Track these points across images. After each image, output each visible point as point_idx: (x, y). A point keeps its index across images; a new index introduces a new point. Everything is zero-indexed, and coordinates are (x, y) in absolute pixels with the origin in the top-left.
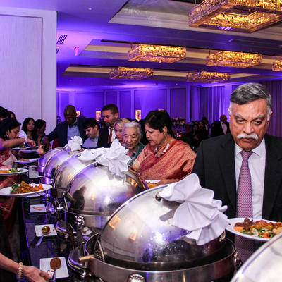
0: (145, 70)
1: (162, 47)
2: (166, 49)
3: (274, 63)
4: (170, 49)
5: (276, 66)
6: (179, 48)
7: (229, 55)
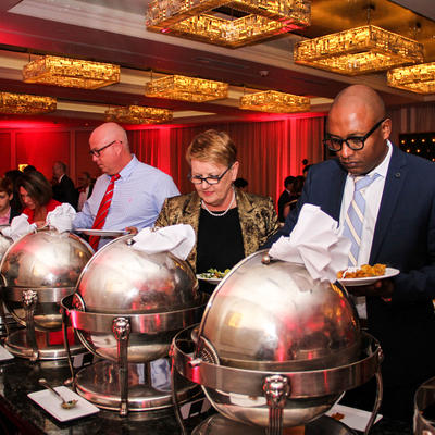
0: (42, 100)
1: (83, 62)
2: (89, 66)
3: (242, 98)
4: (95, 66)
5: (244, 103)
6: (110, 66)
7: (183, 81)
